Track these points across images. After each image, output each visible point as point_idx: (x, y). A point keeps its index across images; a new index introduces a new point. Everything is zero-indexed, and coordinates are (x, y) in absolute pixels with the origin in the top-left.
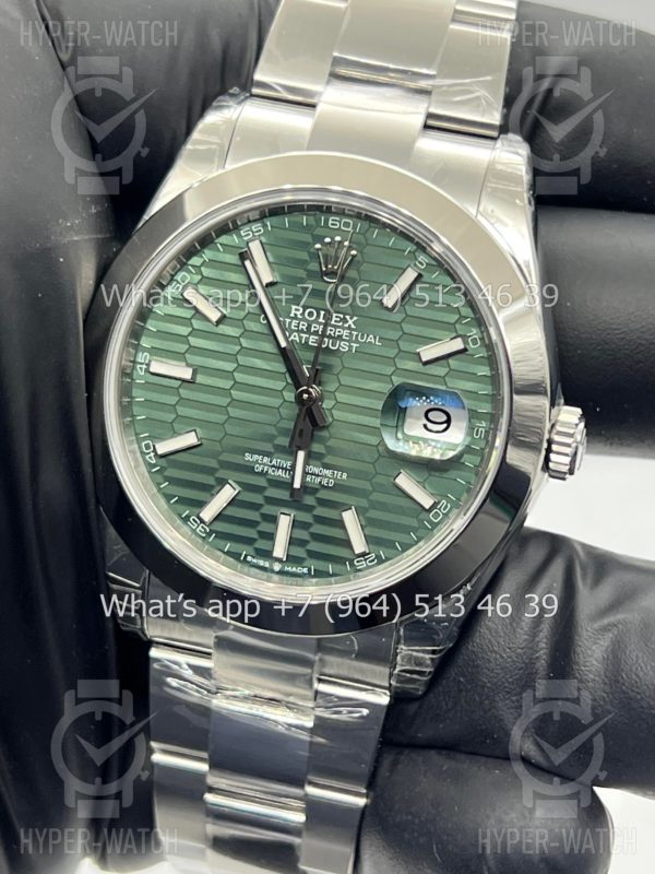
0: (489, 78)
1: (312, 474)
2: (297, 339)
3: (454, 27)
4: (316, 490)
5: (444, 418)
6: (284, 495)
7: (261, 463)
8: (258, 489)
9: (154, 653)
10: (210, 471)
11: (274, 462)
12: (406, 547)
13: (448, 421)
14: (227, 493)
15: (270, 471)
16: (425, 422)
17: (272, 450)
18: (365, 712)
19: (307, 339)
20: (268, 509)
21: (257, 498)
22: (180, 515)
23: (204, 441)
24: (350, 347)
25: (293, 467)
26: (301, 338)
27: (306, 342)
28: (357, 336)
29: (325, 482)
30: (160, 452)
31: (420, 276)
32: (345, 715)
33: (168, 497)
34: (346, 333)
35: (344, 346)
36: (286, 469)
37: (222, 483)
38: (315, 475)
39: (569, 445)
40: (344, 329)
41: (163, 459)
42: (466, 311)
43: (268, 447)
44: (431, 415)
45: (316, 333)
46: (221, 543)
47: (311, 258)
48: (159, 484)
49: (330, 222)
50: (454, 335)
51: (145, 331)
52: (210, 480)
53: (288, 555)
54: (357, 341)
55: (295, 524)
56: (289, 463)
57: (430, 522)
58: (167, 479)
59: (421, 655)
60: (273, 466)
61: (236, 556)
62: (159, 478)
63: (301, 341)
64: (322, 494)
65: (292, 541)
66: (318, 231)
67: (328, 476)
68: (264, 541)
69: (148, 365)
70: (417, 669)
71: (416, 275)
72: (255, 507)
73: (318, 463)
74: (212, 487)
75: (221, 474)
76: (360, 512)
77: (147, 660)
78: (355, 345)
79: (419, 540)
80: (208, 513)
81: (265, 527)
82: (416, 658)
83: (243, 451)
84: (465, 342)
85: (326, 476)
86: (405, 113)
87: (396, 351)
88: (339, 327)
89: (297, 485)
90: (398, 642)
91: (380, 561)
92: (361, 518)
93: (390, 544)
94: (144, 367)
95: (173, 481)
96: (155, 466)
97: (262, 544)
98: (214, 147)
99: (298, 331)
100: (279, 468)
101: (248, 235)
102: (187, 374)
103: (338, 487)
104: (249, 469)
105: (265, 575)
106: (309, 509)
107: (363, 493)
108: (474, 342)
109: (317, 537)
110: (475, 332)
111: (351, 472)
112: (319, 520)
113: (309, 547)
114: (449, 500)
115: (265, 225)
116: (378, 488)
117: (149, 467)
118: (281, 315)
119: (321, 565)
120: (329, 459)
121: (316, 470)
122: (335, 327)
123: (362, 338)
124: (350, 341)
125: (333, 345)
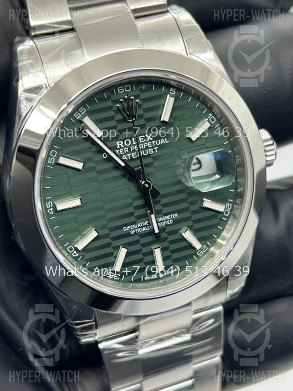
1: (160, 222)
2: (126, 158)
4: (165, 228)
7: (133, 229)
8: (137, 242)
10: (108, 245)
11: (139, 225)
12: (219, 235)
14: (123, 252)
15: (139, 230)
17: (135, 220)
19: (131, 156)
20: (146, 250)
21: (138, 247)
23: (100, 232)
24: (154, 150)
25: (150, 224)
26: (127, 157)
27: (131, 158)
28: (155, 143)
29: (168, 223)
30: (80, 249)
31: (175, 99)
34: (149, 144)
35: (151, 151)
36: (146, 226)
37: (117, 248)
38: (162, 221)
40: (147, 142)
41: (82, 251)
42: (203, 107)
43: (132, 219)
45: (134, 151)
46: (128, 278)
47: (116, 113)
48: (84, 266)
49: (119, 91)
50: (202, 121)
51: (44, 191)
52: (109, 250)
54: (156, 146)
55: (163, 250)
56: (147, 222)
57: (225, 217)
58: (88, 260)
60: (140, 227)
61: (139, 281)
62: (84, 262)
63: (128, 158)
64: (169, 229)
65: (165, 259)
66: (114, 98)
67: (168, 219)
69: (55, 207)
71: (173, 98)
72: (138, 252)
73: (161, 215)
75: (115, 243)
76: (191, 228)
78: (156, 148)
79: (224, 227)
80: (118, 267)
83: (121, 227)
84: (209, 122)
85: (167, 220)
88: (144, 142)
89: (157, 231)
91: (209, 247)
93: (210, 237)
94: (52, 209)
95: (91, 260)
96: (79, 257)
99: (124, 154)
100: (142, 227)
101: (79, 115)
102: (78, 202)
103: (176, 222)
104: (128, 234)
105: (156, 282)
106: (165, 239)
107: (188, 219)
108: (213, 120)
109: (174, 251)
110: (211, 115)
111: (178, 212)
112: (172, 242)
113: (172, 258)
114: (230, 202)
115: (85, 107)
116: (194, 212)
117: (76, 259)
118: (113, 149)
119: (182, 263)
120: (165, 210)
121: (161, 219)
122: (143, 143)
123: (158, 143)
124: (153, 148)
125: (145, 153)
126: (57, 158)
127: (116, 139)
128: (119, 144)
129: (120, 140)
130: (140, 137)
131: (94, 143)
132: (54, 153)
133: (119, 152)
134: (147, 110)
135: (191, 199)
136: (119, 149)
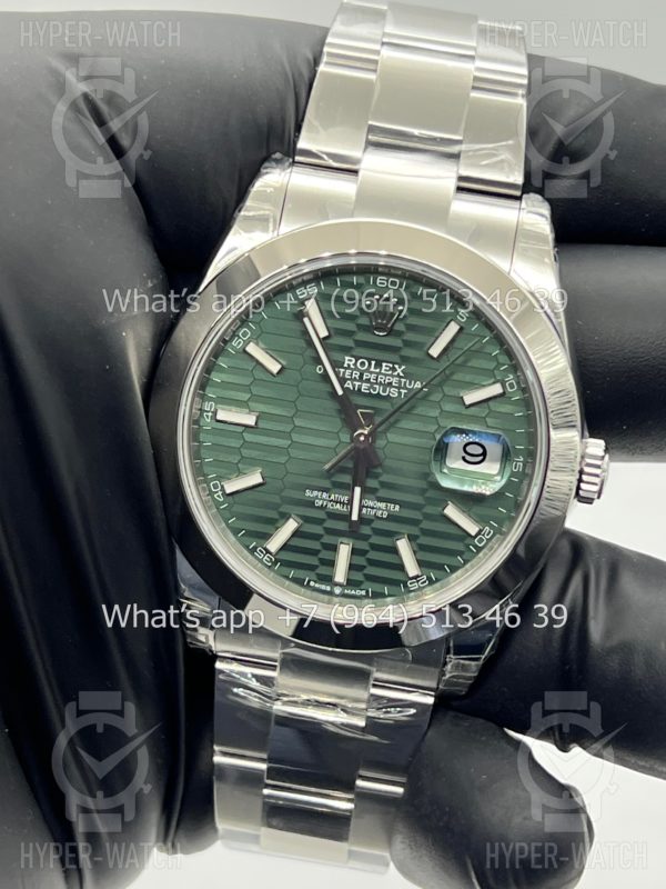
0: (510, 142)
1: (367, 507)
3: (474, 94)
4: (372, 521)
5: (480, 451)
6: (342, 526)
7: (321, 498)
8: (319, 522)
9: (219, 665)
10: (275, 507)
11: (332, 497)
12: (454, 569)
13: (484, 454)
14: (291, 526)
15: (329, 505)
16: (464, 455)
17: (330, 486)
18: (413, 711)
20: (328, 539)
21: (318, 530)
22: (247, 547)
23: (267, 480)
24: (400, 393)
25: (351, 502)
29: (379, 514)
30: (228, 491)
31: (461, 329)
32: (395, 715)
33: (235, 532)
35: (394, 393)
36: (344, 503)
37: (285, 517)
38: (370, 507)
39: (597, 476)
40: (393, 376)
41: (231, 498)
42: (503, 359)
43: (326, 484)
44: (469, 449)
45: (368, 381)
46: (285, 570)
48: (226, 521)
49: (378, 281)
50: (493, 380)
51: (210, 382)
52: (272, 514)
53: (348, 580)
54: (405, 388)
55: (354, 552)
56: (346, 498)
57: (476, 546)
58: (234, 514)
59: (467, 662)
60: (332, 501)
61: (299, 581)
62: (227, 515)
64: (377, 525)
65: (352, 567)
67: (381, 509)
68: (324, 567)
69: (215, 413)
70: (464, 674)
71: (458, 327)
72: (316, 537)
73: (373, 497)
74: (277, 520)
75: (284, 508)
76: (411, 538)
77: (212, 671)
78: (403, 391)
79: (466, 562)
80: (274, 545)
81: (325, 555)
82: (463, 665)
83: (303, 487)
84: (504, 387)
85: (380, 509)
86: (438, 177)
87: (441, 395)
89: (355, 517)
90: (448, 652)
91: (431, 582)
92: (414, 545)
93: (440, 567)
94: (210, 414)
95: (241, 517)
97: (323, 570)
98: (267, 212)
100: (337, 502)
102: (250, 420)
103: (392, 518)
104: (310, 504)
105: (326, 597)
106: (365, 538)
107: (414, 522)
108: (512, 386)
109: (373, 563)
110: (512, 377)
111: (402, 504)
112: (375, 547)
113: (365, 572)
114: (491, 527)
115: (318, 285)
116: (428, 517)
117: (217, 504)
118: (336, 365)
119: (377, 587)
120: (382, 493)
121: (371, 503)
122: (386, 375)
123: (410, 384)
124: (399, 388)
125: (383, 392)
126: (247, 343)
127: (346, 350)
128: (348, 360)
129: (352, 356)
130: (384, 364)
131: (310, 343)
132: (245, 334)
133: (344, 373)
134: (411, 328)
135: (430, 494)
136: (346, 368)
